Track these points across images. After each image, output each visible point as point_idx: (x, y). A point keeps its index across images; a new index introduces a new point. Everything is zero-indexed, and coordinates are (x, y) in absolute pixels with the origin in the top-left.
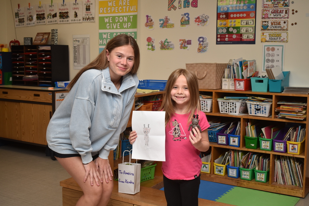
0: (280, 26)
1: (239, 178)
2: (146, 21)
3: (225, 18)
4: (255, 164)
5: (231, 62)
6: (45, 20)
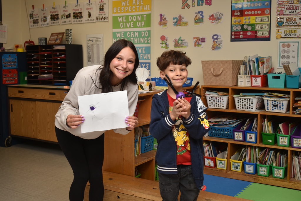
0: (295, 22)
1: (256, 174)
2: (159, 20)
3: (240, 15)
4: (272, 160)
5: (246, 59)
6: (59, 21)
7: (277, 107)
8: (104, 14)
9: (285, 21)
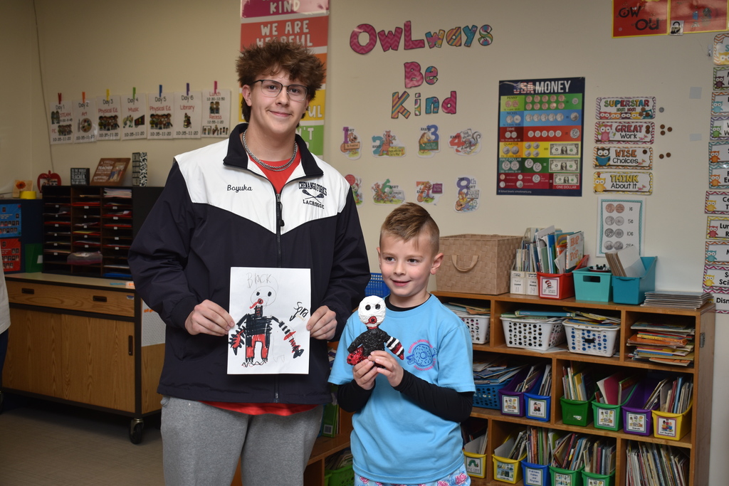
0: (634, 158)
2: (343, 140)
3: (517, 138)
4: (582, 459)
5: (529, 233)
6: (119, 130)
7: (592, 345)
8: (219, 120)
9: (613, 155)
